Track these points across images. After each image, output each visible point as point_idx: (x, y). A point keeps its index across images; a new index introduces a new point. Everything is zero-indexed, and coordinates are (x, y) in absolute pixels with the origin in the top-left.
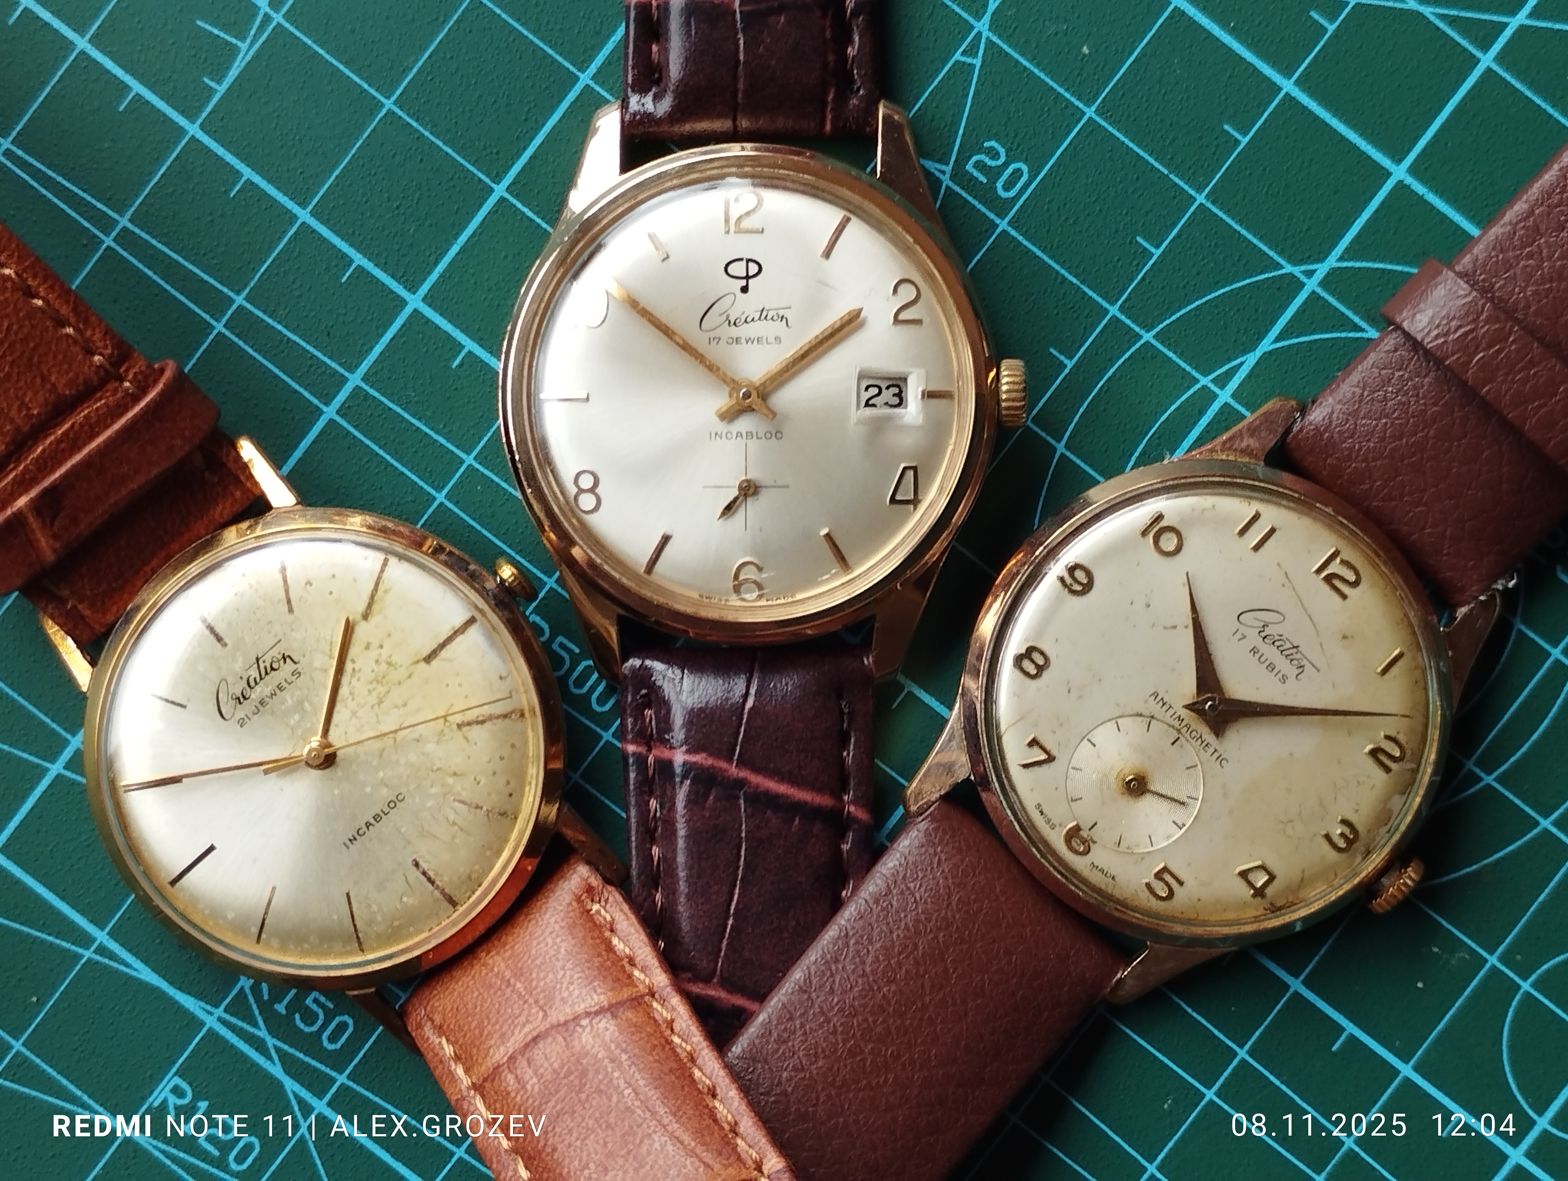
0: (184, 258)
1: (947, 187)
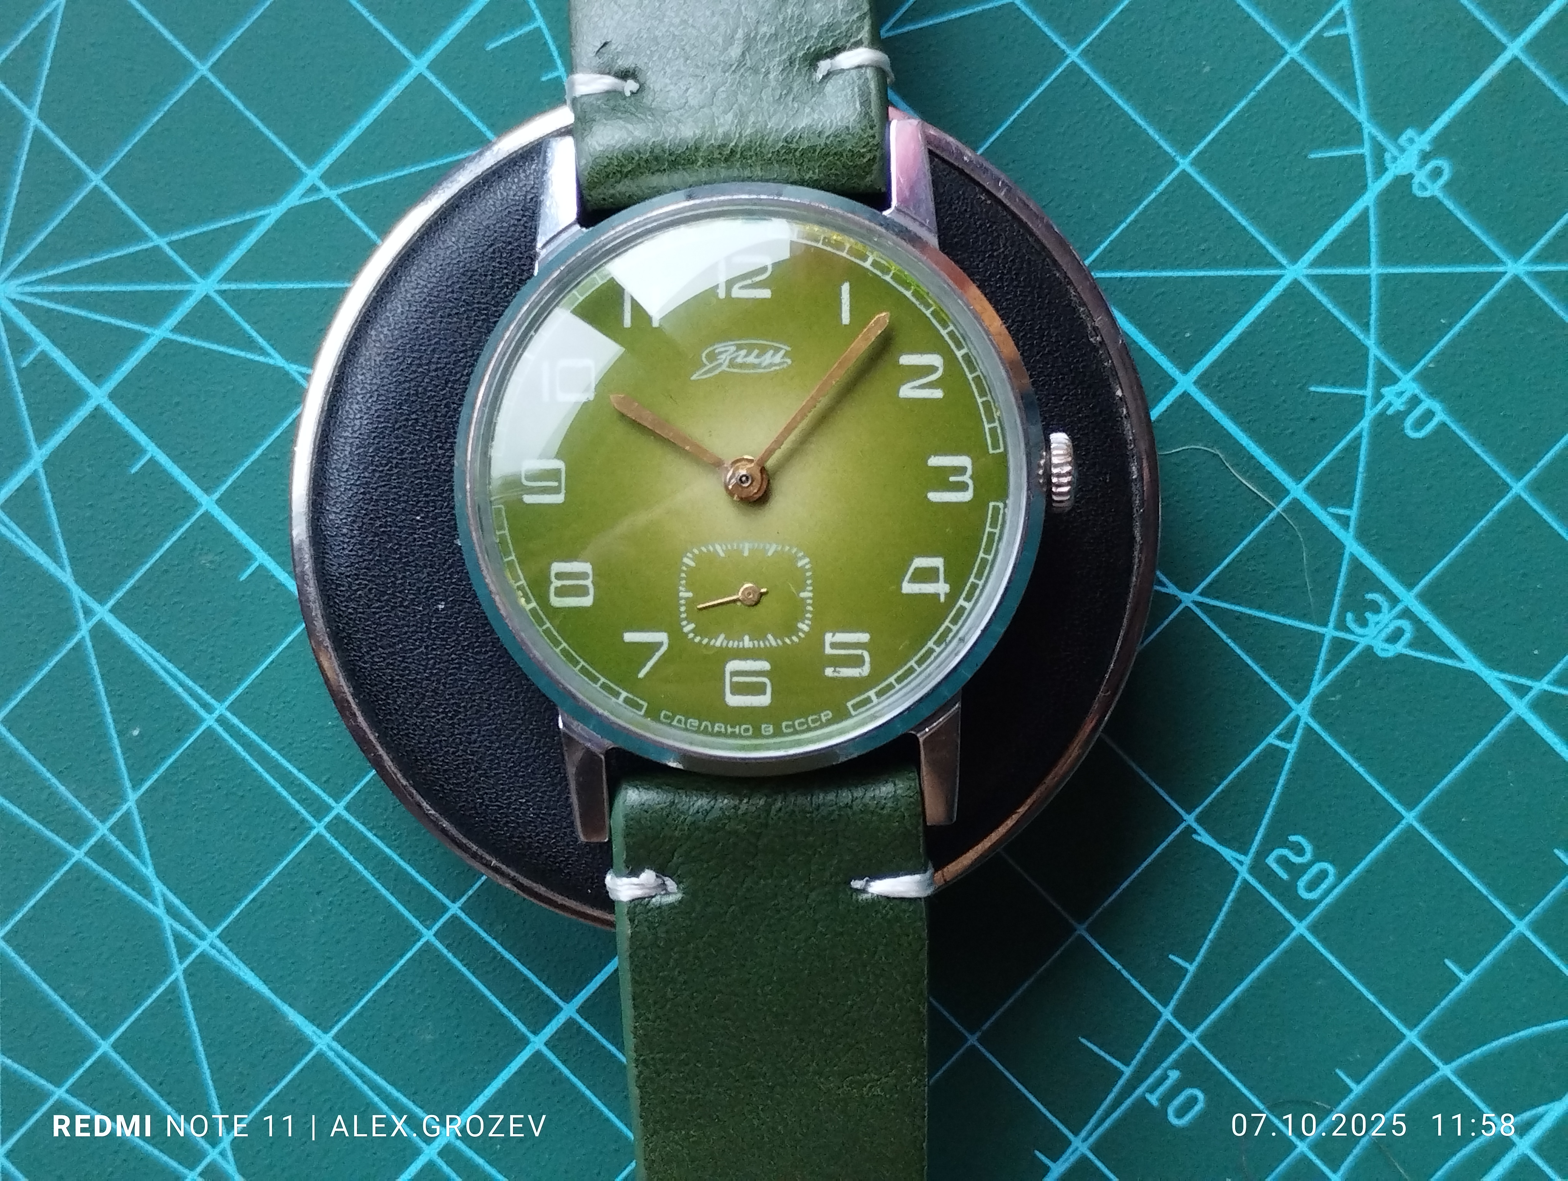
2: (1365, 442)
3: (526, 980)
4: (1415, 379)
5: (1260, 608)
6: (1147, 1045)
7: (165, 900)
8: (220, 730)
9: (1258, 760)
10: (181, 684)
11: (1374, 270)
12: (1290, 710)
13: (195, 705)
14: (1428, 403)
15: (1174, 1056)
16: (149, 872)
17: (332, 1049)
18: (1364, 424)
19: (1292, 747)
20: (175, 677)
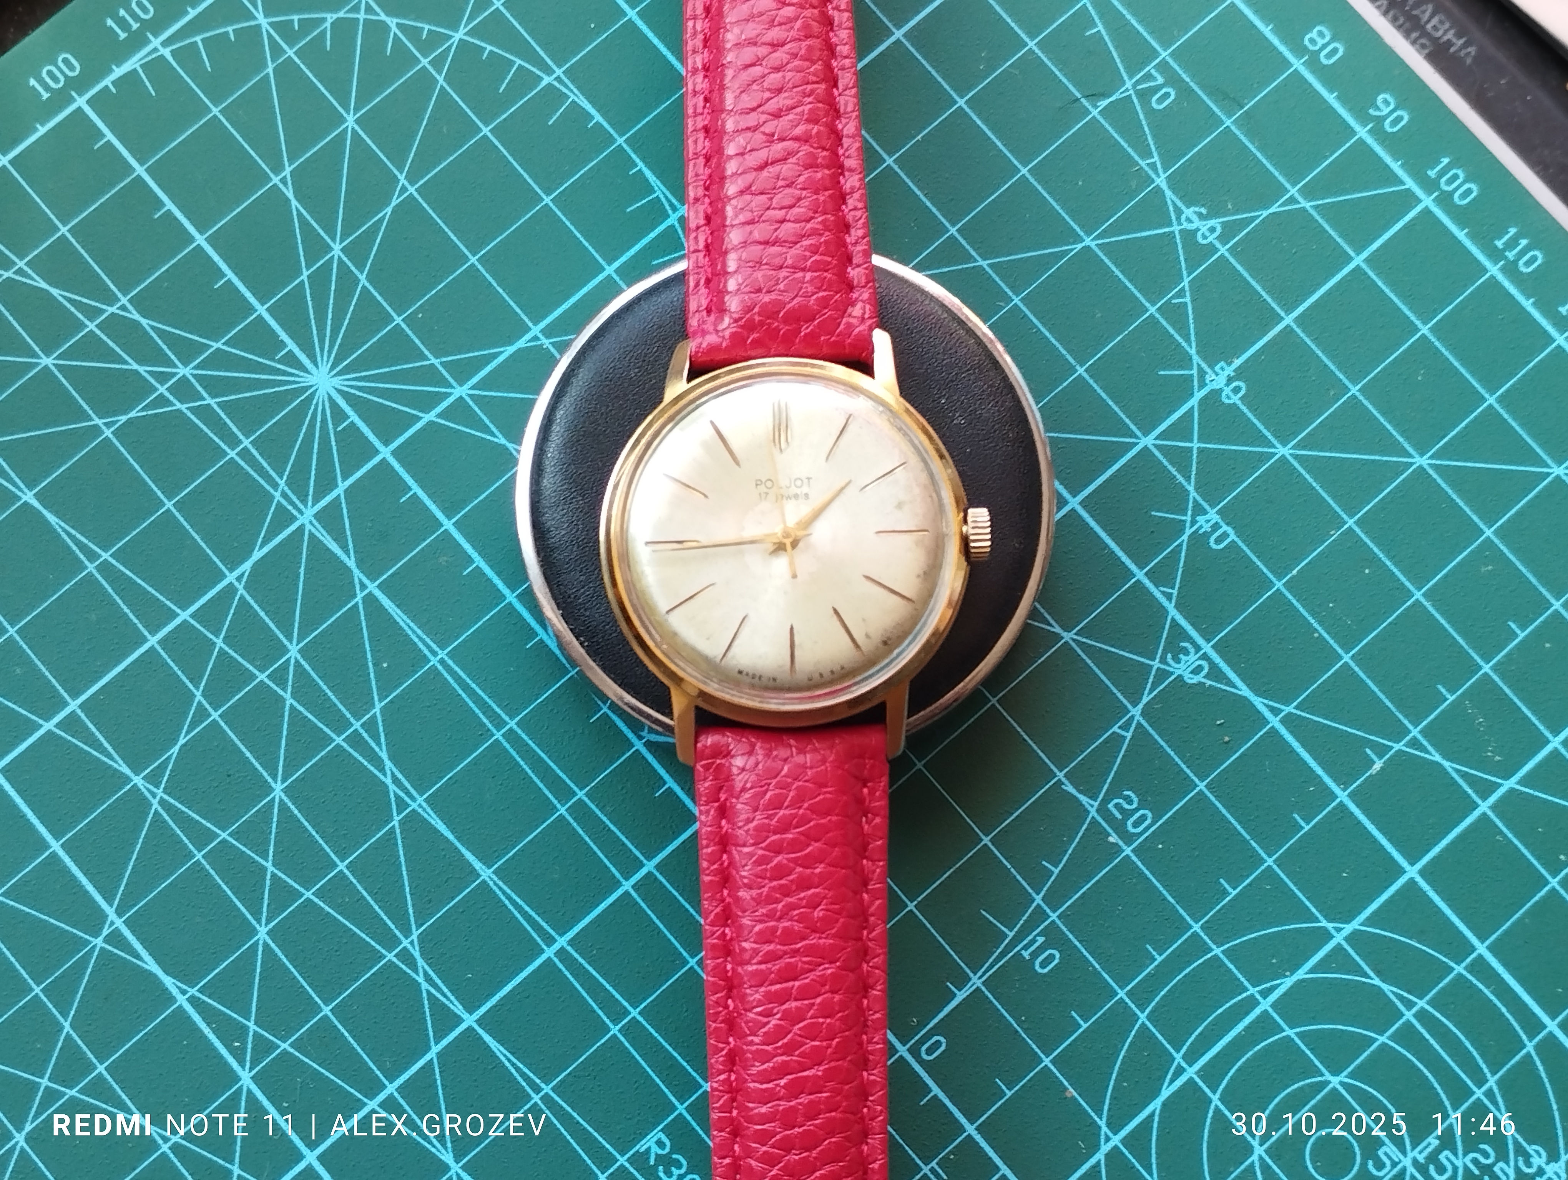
0: (549, 757)
1: (1093, 818)
2: (1184, 547)
3: (624, 844)
4: (1217, 513)
5: (1112, 646)
6: (1024, 918)
7: (393, 774)
8: (440, 668)
9: (1106, 742)
10: (418, 636)
11: (1195, 445)
12: (1129, 712)
13: (426, 652)
14: (1225, 528)
15: (1042, 927)
16: (384, 755)
17: (492, 879)
18: (1185, 537)
19: (1129, 735)
20: (414, 632)
